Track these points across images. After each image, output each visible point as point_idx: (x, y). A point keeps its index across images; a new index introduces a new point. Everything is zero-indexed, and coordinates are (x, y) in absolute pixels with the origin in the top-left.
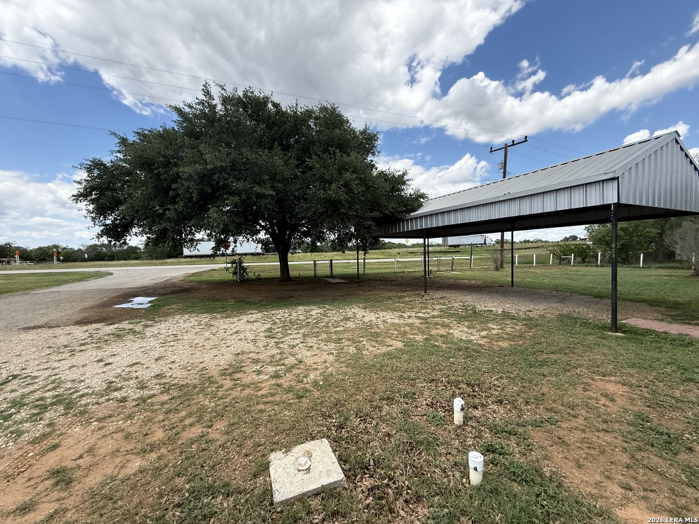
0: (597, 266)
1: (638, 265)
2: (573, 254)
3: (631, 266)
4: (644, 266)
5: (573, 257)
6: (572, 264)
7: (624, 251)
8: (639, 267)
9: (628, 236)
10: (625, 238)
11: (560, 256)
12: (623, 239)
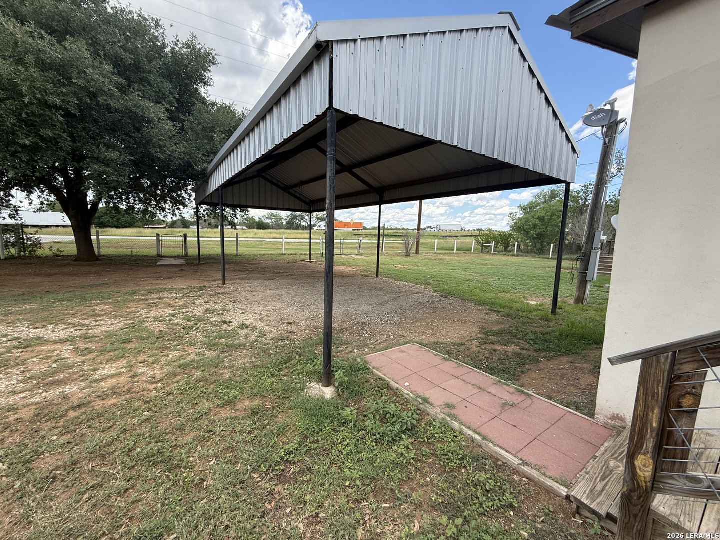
0: (513, 255)
1: (547, 256)
2: (494, 242)
3: (542, 256)
4: (553, 257)
5: (493, 245)
6: (492, 253)
7: (540, 241)
8: (549, 258)
9: (544, 226)
10: (541, 227)
11: (483, 244)
12: (540, 229)
